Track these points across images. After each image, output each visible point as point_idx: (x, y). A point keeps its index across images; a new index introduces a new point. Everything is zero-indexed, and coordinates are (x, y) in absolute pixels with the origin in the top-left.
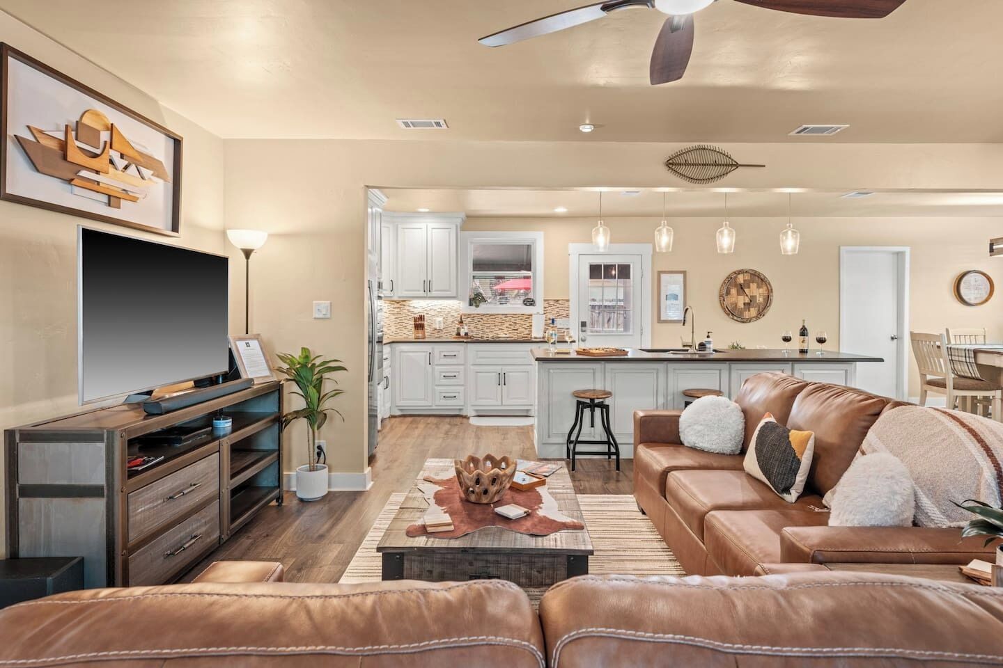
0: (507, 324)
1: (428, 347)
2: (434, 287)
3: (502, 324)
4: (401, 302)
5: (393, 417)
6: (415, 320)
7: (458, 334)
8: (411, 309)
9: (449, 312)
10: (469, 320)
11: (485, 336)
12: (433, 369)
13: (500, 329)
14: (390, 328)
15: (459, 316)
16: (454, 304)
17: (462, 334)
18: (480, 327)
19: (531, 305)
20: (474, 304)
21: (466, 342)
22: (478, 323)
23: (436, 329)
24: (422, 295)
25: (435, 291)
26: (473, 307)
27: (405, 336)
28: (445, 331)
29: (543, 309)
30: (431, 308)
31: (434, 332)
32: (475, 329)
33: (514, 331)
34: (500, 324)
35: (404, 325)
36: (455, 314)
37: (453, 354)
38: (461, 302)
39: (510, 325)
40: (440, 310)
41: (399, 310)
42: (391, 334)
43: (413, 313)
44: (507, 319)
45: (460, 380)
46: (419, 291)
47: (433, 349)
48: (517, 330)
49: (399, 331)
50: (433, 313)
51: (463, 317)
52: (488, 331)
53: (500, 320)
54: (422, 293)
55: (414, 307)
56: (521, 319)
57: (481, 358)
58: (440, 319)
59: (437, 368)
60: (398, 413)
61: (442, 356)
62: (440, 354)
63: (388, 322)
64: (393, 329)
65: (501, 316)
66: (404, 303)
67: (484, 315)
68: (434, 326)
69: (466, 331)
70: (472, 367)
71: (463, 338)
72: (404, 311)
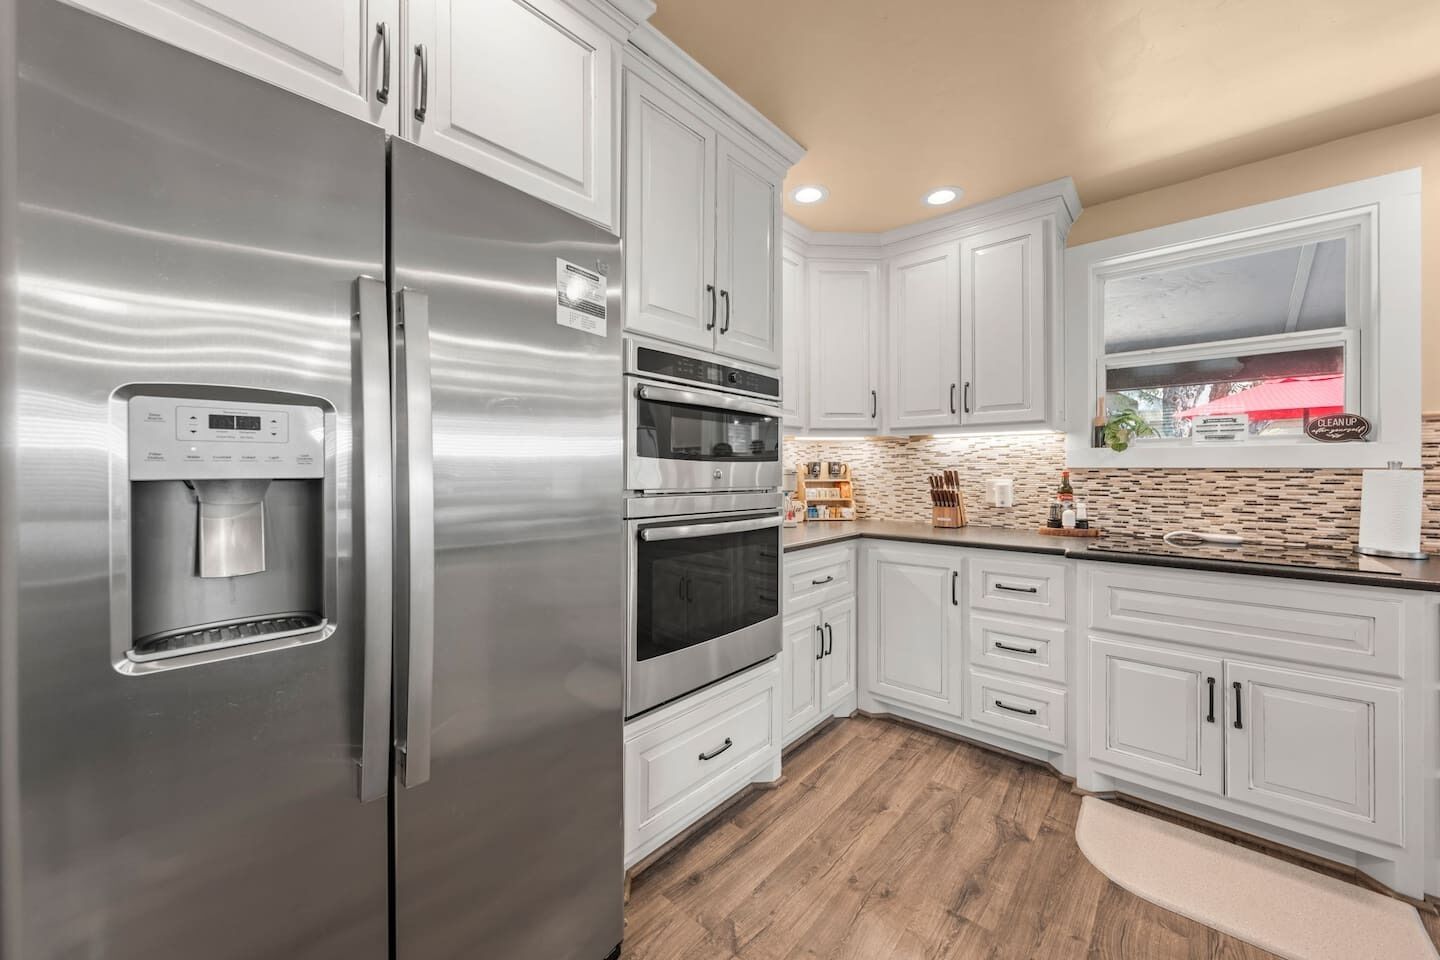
0: (1237, 501)
1: (952, 558)
2: (979, 398)
3: (1214, 499)
4: (909, 441)
5: (860, 716)
6: (935, 481)
7: (1056, 523)
8: (932, 458)
9: (1030, 465)
10: (1092, 484)
11: (1148, 533)
12: (964, 618)
13: (1204, 515)
14: (885, 499)
15: (1060, 473)
16: (1040, 442)
17: (1068, 522)
18: (1132, 507)
19: (1355, 436)
20: (1109, 441)
21: (1071, 556)
22: (1122, 494)
23: (992, 506)
24: (949, 423)
25: (984, 408)
26: (1107, 451)
27: (917, 517)
28: (1017, 513)
29: (1418, 450)
30: (980, 453)
31: (988, 513)
32: (1113, 511)
33: (1265, 524)
34: (1206, 500)
35: (916, 493)
36: (1050, 470)
37: (1029, 585)
38: (1067, 438)
39: (1250, 503)
40: (1004, 459)
41: (904, 460)
42: (888, 512)
43: (935, 466)
44: (1238, 485)
45: (1051, 662)
46: (939, 411)
47: (964, 562)
48: (1283, 519)
49: (904, 507)
50: (984, 466)
51: (1072, 477)
52: (1160, 517)
53: (1209, 489)
54: (946, 417)
55: (939, 454)
56: (1302, 486)
57: (1124, 611)
58: (1007, 482)
59: (974, 615)
60: (874, 709)
61: (991, 587)
62: (985, 582)
63: (882, 487)
64: (892, 501)
65: (1215, 476)
66: (914, 445)
67: (1143, 472)
68: (988, 499)
69: (1082, 515)
70: (1093, 637)
71: (1068, 534)
72: (917, 462)
